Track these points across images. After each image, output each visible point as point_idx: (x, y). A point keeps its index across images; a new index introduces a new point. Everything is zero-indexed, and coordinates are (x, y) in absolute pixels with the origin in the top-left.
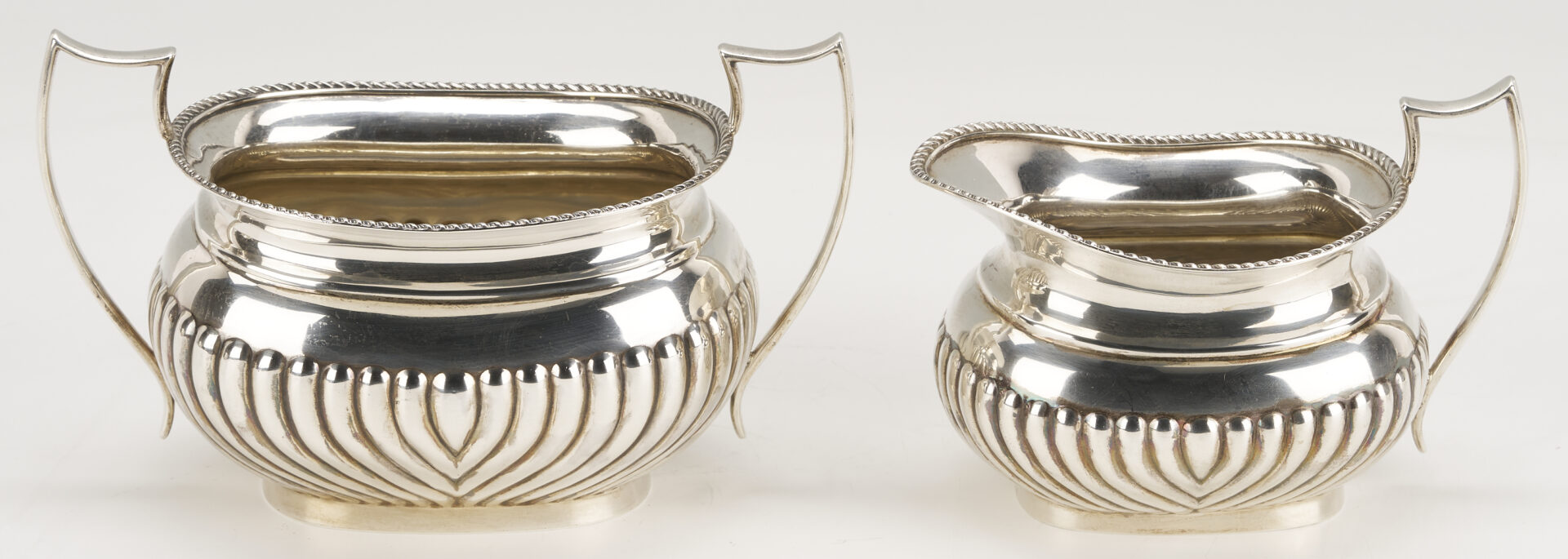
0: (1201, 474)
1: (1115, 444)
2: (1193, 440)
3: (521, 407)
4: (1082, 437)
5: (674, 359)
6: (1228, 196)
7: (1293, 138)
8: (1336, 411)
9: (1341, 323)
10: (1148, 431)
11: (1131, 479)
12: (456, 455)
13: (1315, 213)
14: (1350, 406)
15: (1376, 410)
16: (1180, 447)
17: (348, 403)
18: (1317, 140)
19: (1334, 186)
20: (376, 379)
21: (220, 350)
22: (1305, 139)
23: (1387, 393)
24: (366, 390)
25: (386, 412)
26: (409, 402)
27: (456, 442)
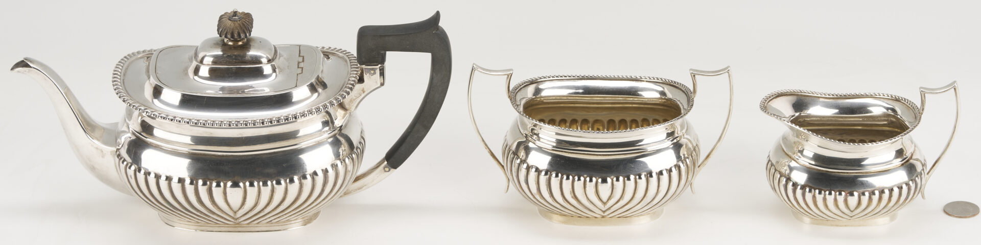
0: (852, 209)
1: (825, 199)
2: (850, 198)
3: (626, 189)
4: (814, 197)
5: (675, 173)
6: (862, 114)
7: (884, 96)
8: (896, 190)
9: (898, 162)
10: (835, 195)
11: (829, 210)
12: (605, 203)
13: (891, 120)
14: (900, 188)
15: (909, 189)
16: (846, 201)
17: (570, 187)
18: (892, 97)
19: (896, 112)
20: (579, 179)
21: (528, 168)
22: (888, 96)
23: (913, 183)
24: (576, 183)
25: (583, 190)
26: (590, 187)
27: (605, 200)
